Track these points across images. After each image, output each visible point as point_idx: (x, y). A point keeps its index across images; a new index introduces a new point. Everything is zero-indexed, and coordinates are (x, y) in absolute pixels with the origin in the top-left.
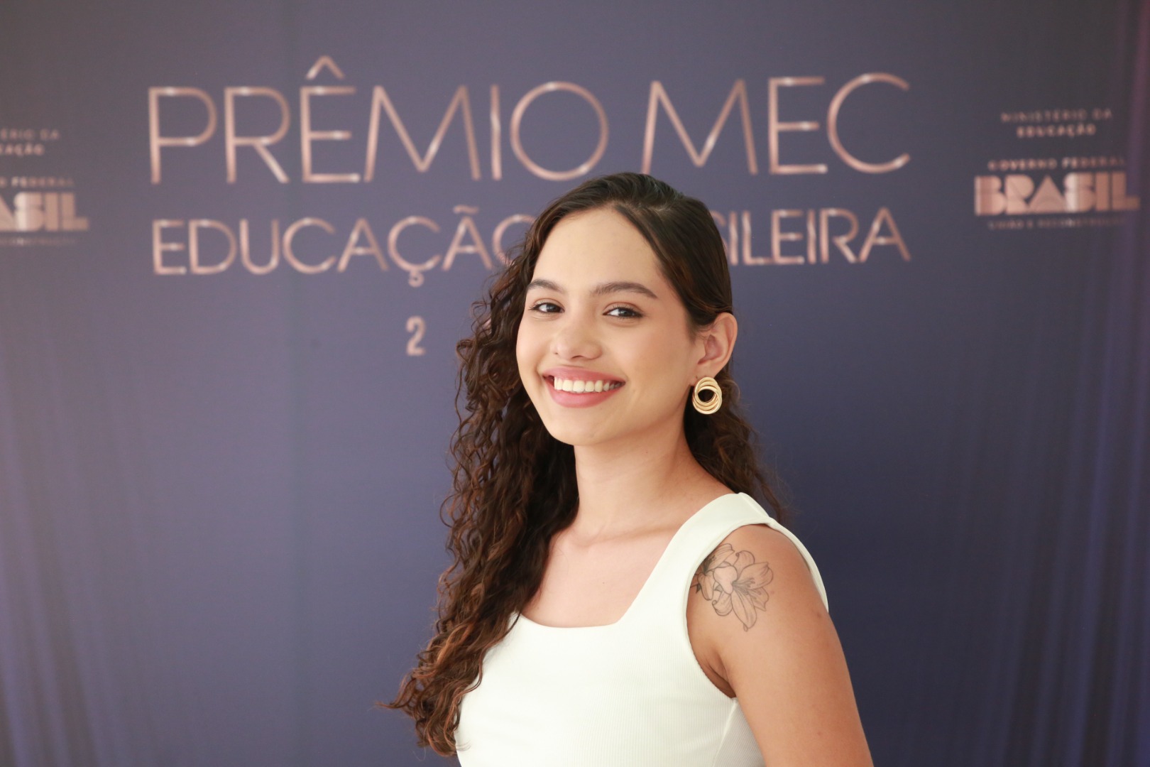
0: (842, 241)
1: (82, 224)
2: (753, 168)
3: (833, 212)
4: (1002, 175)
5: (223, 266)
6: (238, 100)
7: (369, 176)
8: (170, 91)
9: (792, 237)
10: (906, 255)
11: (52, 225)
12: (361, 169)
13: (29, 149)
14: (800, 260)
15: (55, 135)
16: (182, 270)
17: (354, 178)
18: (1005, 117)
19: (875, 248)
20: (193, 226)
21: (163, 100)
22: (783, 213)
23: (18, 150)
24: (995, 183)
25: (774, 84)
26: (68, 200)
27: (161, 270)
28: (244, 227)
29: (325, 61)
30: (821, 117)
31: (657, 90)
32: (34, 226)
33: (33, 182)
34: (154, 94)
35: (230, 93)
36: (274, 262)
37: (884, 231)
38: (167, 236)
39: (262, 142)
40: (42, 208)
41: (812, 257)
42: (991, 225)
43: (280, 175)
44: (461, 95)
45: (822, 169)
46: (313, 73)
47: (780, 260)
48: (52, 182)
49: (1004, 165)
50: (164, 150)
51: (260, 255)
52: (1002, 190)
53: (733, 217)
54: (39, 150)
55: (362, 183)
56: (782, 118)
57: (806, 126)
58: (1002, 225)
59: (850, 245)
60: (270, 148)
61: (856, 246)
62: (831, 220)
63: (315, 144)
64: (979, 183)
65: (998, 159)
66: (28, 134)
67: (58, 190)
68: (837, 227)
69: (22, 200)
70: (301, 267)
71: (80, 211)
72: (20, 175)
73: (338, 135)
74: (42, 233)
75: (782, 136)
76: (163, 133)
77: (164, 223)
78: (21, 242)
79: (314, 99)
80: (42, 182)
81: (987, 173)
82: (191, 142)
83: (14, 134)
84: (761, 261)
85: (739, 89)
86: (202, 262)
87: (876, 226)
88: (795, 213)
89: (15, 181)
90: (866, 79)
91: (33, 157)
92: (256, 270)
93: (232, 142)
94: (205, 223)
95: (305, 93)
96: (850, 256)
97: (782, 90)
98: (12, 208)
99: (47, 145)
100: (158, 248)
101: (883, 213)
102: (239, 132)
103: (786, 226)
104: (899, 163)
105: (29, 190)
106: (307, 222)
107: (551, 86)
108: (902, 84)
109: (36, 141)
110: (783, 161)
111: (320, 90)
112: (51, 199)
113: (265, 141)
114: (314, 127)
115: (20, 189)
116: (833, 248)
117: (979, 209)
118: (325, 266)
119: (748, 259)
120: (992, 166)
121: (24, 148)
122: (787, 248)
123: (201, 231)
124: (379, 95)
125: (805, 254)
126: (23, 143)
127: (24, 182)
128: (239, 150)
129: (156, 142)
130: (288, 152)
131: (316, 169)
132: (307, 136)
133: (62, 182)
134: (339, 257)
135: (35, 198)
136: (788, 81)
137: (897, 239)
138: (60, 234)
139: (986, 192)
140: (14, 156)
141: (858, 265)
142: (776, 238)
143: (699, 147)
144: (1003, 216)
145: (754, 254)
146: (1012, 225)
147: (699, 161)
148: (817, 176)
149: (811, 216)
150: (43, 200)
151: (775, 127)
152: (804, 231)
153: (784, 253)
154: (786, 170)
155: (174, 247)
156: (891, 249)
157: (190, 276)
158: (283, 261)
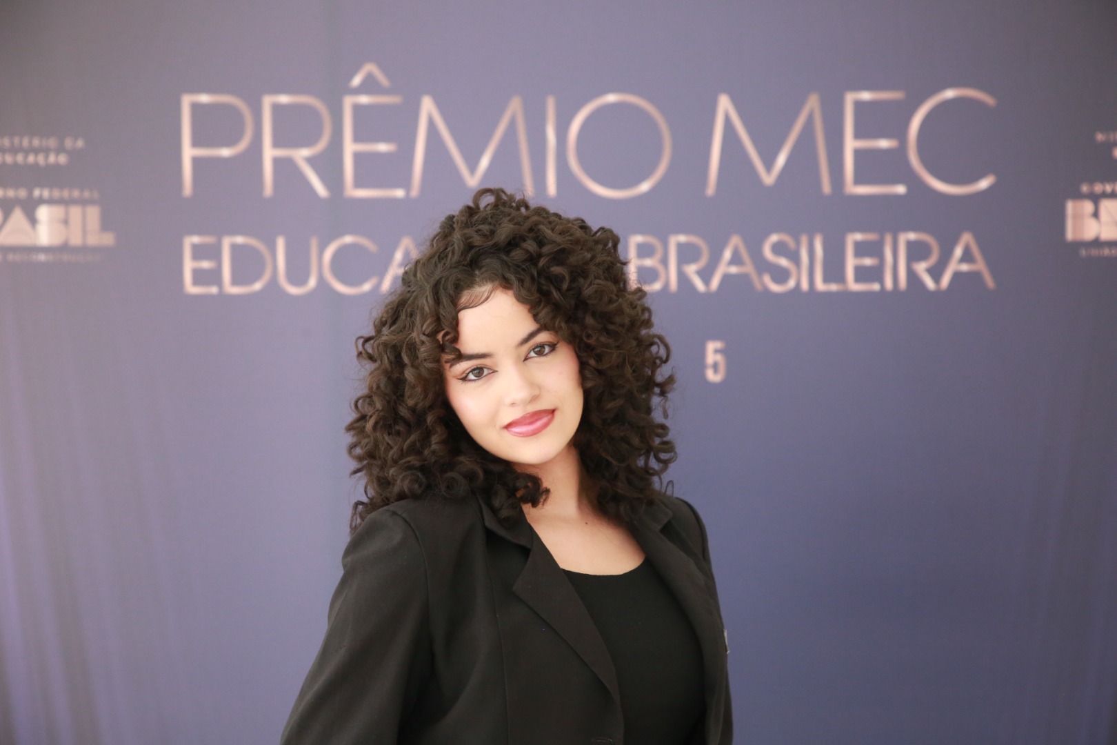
0: (921, 267)
1: (108, 239)
2: (827, 188)
3: (912, 236)
4: (1096, 199)
5: (258, 286)
6: (277, 108)
7: (415, 192)
8: (204, 98)
9: (868, 262)
10: (990, 282)
11: (76, 240)
12: (407, 185)
13: (52, 159)
14: (876, 287)
15: (80, 143)
16: (214, 290)
17: (399, 193)
18: (1100, 137)
19: (957, 276)
20: (227, 242)
21: (195, 107)
22: (858, 237)
23: (41, 159)
24: (1088, 206)
25: (850, 98)
26: (93, 213)
27: (191, 288)
28: (281, 244)
29: (370, 68)
30: (902, 135)
31: (724, 104)
32: (57, 241)
33: (56, 194)
34: (187, 101)
35: (268, 101)
36: (312, 282)
37: (967, 257)
38: (198, 252)
39: (301, 155)
40: (66, 222)
41: (889, 284)
42: (1083, 252)
43: (321, 189)
44: (515, 106)
45: (901, 189)
46: (357, 81)
47: (854, 286)
48: (76, 193)
49: (1098, 188)
50: (196, 161)
51: (298, 273)
52: (1096, 215)
53: (804, 240)
54: (63, 159)
55: (407, 199)
56: (858, 135)
57: (884, 144)
58: (1094, 252)
59: (930, 271)
60: (311, 161)
61: (936, 273)
62: (910, 244)
63: (358, 157)
64: (1070, 206)
65: (1091, 182)
66: (52, 142)
67: (83, 202)
68: (917, 252)
69: (43, 213)
70: (341, 288)
71: (105, 226)
72: (42, 186)
73: (383, 147)
74: (64, 248)
75: (858, 153)
76: (196, 143)
77: (196, 239)
78: (42, 257)
79: (357, 108)
80: (66, 194)
81: (1079, 196)
82: (225, 152)
83: (36, 142)
84: (834, 287)
85: (813, 103)
86: (235, 282)
87: (958, 252)
88: (871, 237)
89: (37, 193)
90: (950, 94)
91: (57, 166)
92: (293, 290)
93: (269, 154)
94: (239, 240)
95: (348, 102)
96: (930, 283)
97: (859, 105)
98: (33, 221)
99: (72, 154)
100: (188, 265)
101: (967, 238)
102: (277, 144)
103: (861, 249)
104: (984, 184)
105: (51, 202)
106: (348, 239)
107: (611, 98)
108: (989, 100)
109: (60, 150)
110: (858, 180)
111: (364, 99)
112: (75, 212)
113: (305, 152)
114: (357, 138)
115: (41, 201)
116: (912, 276)
117: (1070, 235)
118: (367, 287)
119: (820, 286)
120: (1085, 188)
121: (47, 157)
122: (862, 274)
123: (235, 248)
124: (428, 106)
125: (881, 280)
126: (46, 151)
127: (46, 194)
128: (277, 162)
129: (188, 153)
130: (329, 165)
131: (358, 184)
132: (350, 148)
133: (87, 194)
134: (382, 277)
135: (58, 211)
136: (866, 96)
137: (980, 266)
138: (84, 249)
139: (1078, 217)
140: (36, 165)
141: (938, 293)
142: (851, 263)
143: (769, 165)
144: (1097, 243)
145: (826, 280)
146: (1106, 252)
147: (769, 179)
148: (897, 197)
149: (888, 239)
150: (67, 214)
151: (851, 144)
152: (880, 255)
153: (858, 279)
154: (863, 190)
155: (206, 265)
156: (975, 276)
157: (223, 297)
158: (321, 280)
